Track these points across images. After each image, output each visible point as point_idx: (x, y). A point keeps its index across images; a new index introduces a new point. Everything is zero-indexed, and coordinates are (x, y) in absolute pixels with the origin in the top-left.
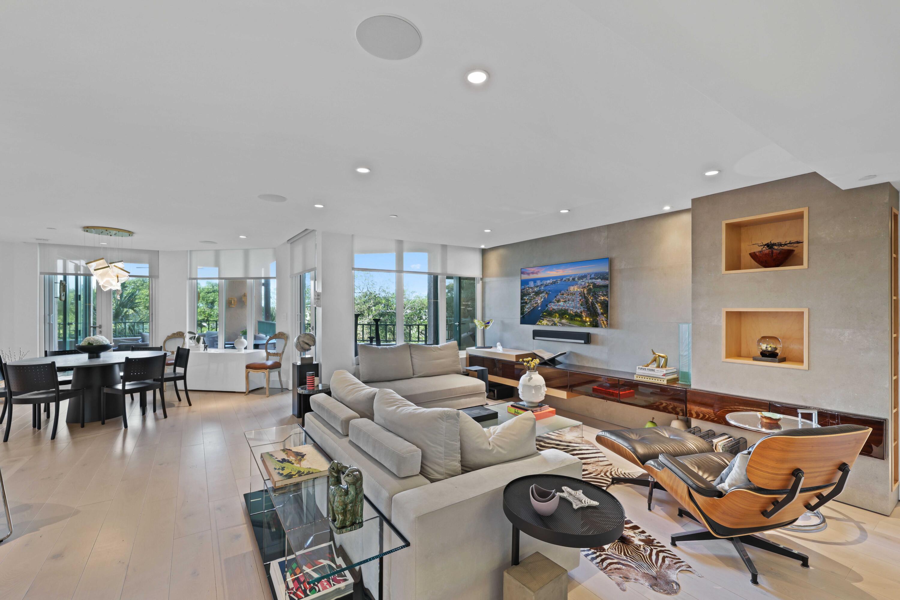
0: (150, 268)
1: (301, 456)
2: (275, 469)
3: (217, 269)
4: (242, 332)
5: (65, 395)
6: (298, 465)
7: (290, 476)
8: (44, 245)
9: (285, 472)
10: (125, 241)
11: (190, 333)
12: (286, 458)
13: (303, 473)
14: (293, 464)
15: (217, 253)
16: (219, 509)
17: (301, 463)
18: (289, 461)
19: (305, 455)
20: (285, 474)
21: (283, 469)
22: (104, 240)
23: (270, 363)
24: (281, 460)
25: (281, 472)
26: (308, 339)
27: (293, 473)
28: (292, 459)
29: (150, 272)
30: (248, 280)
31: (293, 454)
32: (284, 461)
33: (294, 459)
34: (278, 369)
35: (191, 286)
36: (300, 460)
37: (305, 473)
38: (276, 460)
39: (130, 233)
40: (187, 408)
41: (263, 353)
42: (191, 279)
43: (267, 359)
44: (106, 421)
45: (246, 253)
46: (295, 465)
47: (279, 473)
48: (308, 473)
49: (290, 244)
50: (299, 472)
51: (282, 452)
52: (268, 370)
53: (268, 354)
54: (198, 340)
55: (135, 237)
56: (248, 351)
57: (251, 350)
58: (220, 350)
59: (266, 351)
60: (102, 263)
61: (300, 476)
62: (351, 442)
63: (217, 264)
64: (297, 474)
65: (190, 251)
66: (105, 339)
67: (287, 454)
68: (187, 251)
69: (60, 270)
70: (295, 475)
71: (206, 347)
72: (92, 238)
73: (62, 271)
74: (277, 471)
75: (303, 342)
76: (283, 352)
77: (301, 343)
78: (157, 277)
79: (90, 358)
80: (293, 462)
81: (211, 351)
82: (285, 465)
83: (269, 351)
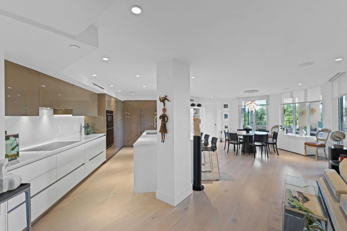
0: (267, 102)
1: (306, 199)
2: (289, 199)
3: (292, 99)
4: (305, 127)
5: (241, 143)
6: (302, 204)
7: (294, 207)
8: (238, 98)
9: (293, 204)
10: (255, 94)
11: (280, 126)
12: (297, 197)
13: (303, 209)
14: (299, 201)
15: (292, 92)
16: (275, 203)
17: (304, 204)
18: (298, 199)
19: (310, 200)
20: (292, 204)
21: (292, 201)
22: (251, 95)
23: (319, 144)
24: (294, 197)
25: (291, 202)
26: (339, 135)
27: (297, 206)
28: (300, 198)
29: (267, 103)
30: (307, 103)
31: (302, 196)
32: (295, 197)
33: (301, 199)
34: (324, 148)
35: (281, 107)
36: (305, 202)
37: (304, 210)
38: (292, 195)
39: (257, 91)
40: (277, 156)
41: (315, 138)
42: (281, 104)
43: (317, 142)
44: (250, 154)
45: (306, 90)
46: (300, 203)
47: (289, 202)
48: (305, 211)
49: (331, 83)
50: (300, 207)
51: (297, 192)
52: (316, 147)
53: (318, 139)
54: (284, 129)
55: (259, 92)
56: (307, 136)
57: (309, 136)
58: (293, 134)
59: (317, 137)
60: (250, 102)
61: (300, 210)
62: (341, 207)
63: (292, 97)
64: (298, 208)
65: (281, 93)
66: (250, 127)
67: (299, 195)
68: (279, 94)
69: (243, 105)
70: (297, 208)
71: (287, 133)
72: (247, 94)
73: (244, 105)
74: (289, 201)
75: (335, 136)
76: (327, 139)
77: (334, 136)
78: (269, 105)
79: (247, 133)
80: (300, 200)
81: (289, 134)
82: (295, 200)
83: (318, 137)
